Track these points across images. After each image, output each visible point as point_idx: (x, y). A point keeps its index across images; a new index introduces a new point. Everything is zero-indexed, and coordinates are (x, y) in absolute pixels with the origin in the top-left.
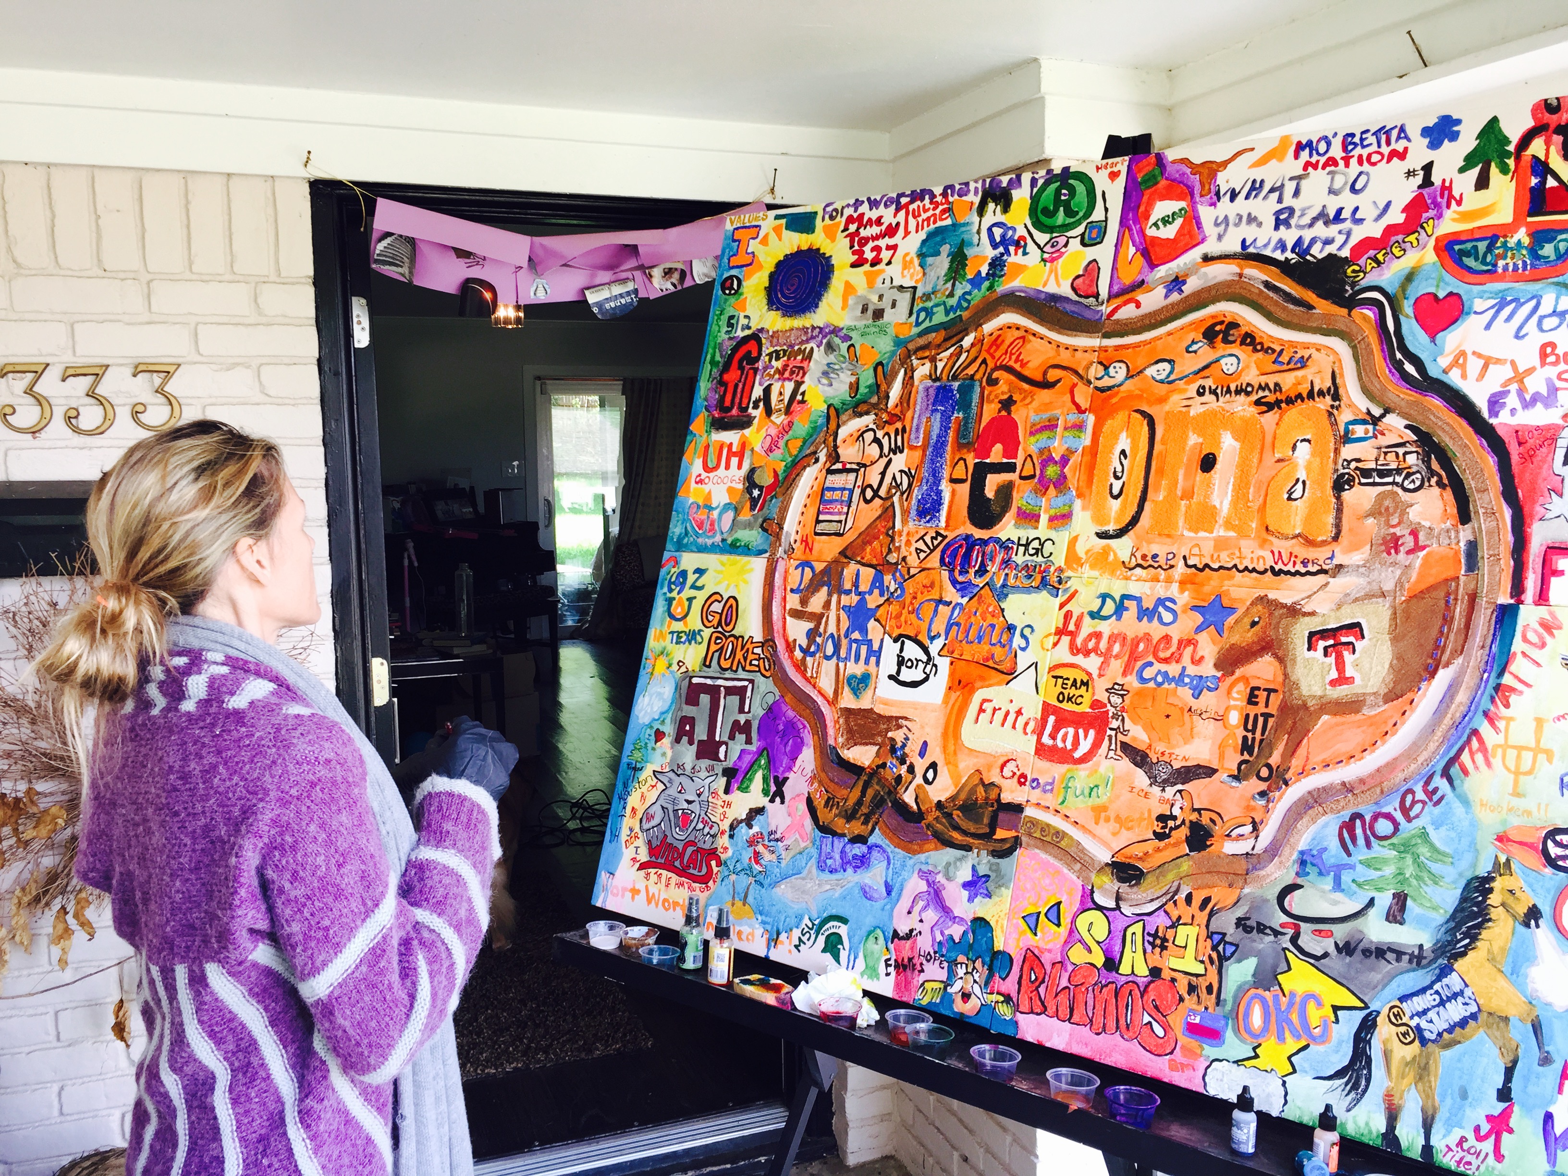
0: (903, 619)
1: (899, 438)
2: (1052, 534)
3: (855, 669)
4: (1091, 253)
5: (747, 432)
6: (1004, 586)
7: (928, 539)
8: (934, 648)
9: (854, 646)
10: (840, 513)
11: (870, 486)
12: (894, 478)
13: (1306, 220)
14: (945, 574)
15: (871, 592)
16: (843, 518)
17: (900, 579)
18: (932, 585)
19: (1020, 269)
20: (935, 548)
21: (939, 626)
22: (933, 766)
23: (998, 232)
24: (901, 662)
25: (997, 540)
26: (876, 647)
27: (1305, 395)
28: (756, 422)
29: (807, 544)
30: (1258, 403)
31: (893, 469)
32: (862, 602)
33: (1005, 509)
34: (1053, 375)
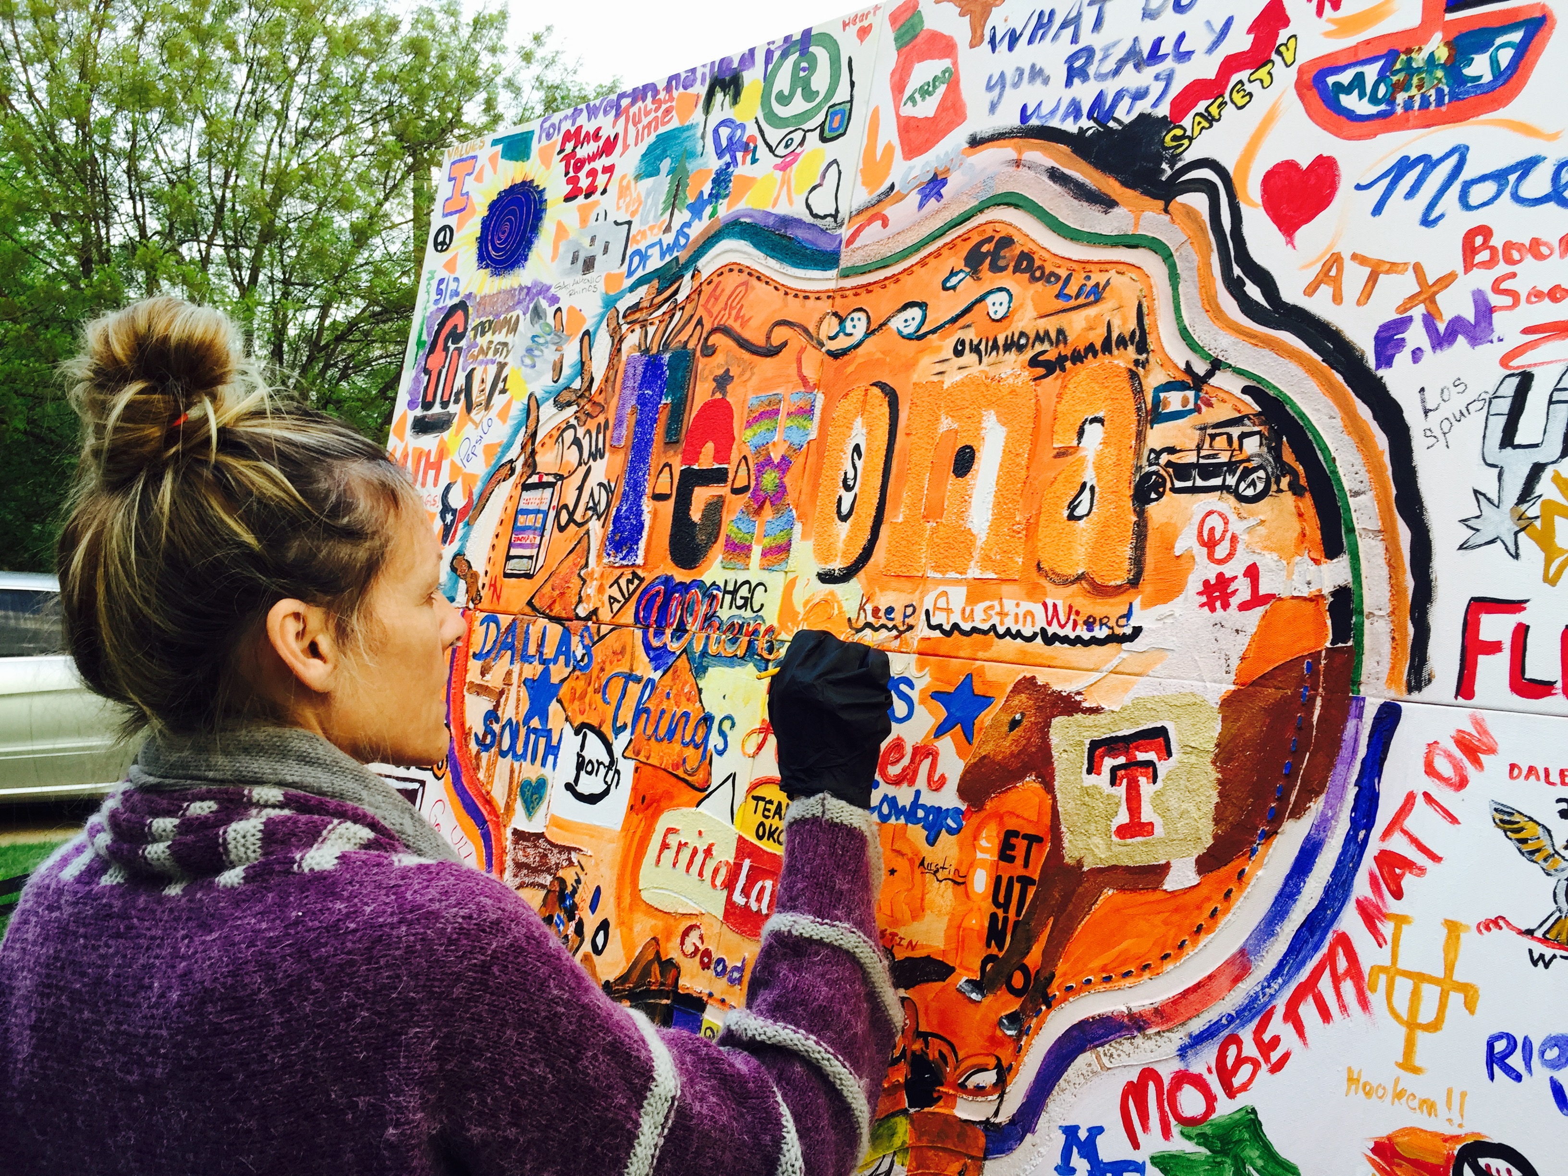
0: (587, 700)
1: (601, 437)
2: (765, 577)
3: (529, 771)
4: (832, 150)
5: (446, 435)
6: (704, 653)
7: (623, 582)
8: (619, 744)
9: (533, 737)
10: (531, 546)
11: (565, 506)
12: (592, 495)
13: (1110, 65)
14: (639, 633)
15: (555, 661)
16: (534, 552)
17: (587, 641)
18: (622, 652)
19: (748, 182)
20: (631, 595)
21: (626, 715)
22: (604, 926)
23: (724, 132)
24: (581, 765)
25: (699, 584)
26: (554, 742)
27: (1098, 346)
28: (455, 421)
29: (495, 590)
30: (1034, 362)
31: (592, 482)
32: (546, 673)
33: (713, 537)
34: (780, 335)
